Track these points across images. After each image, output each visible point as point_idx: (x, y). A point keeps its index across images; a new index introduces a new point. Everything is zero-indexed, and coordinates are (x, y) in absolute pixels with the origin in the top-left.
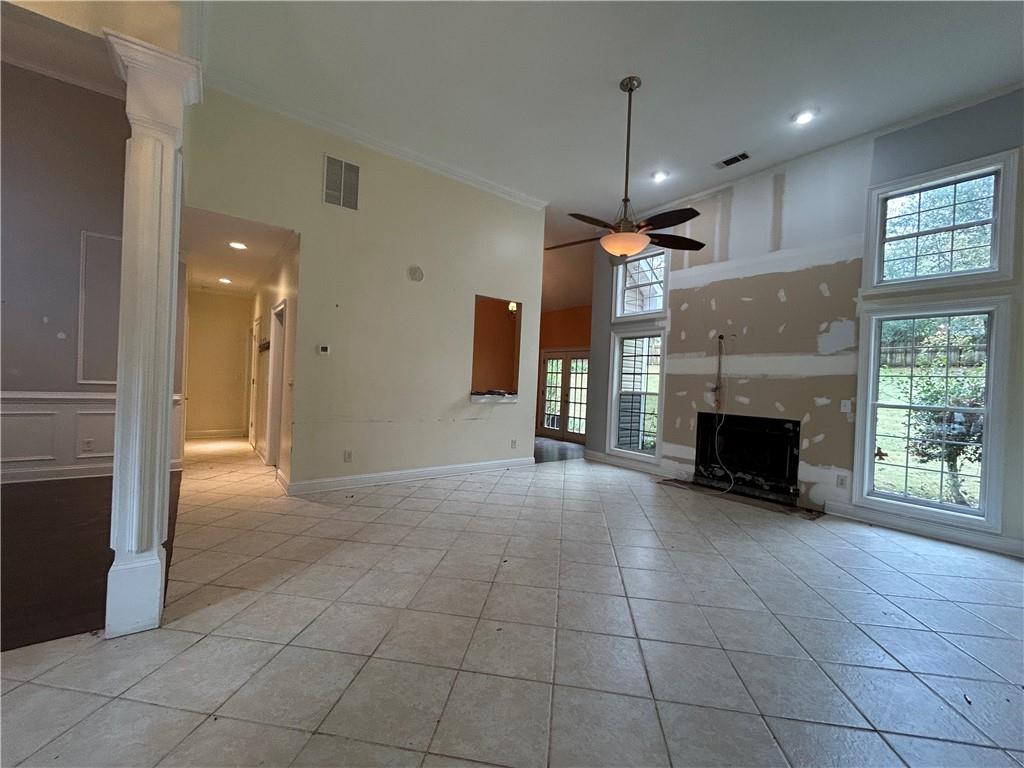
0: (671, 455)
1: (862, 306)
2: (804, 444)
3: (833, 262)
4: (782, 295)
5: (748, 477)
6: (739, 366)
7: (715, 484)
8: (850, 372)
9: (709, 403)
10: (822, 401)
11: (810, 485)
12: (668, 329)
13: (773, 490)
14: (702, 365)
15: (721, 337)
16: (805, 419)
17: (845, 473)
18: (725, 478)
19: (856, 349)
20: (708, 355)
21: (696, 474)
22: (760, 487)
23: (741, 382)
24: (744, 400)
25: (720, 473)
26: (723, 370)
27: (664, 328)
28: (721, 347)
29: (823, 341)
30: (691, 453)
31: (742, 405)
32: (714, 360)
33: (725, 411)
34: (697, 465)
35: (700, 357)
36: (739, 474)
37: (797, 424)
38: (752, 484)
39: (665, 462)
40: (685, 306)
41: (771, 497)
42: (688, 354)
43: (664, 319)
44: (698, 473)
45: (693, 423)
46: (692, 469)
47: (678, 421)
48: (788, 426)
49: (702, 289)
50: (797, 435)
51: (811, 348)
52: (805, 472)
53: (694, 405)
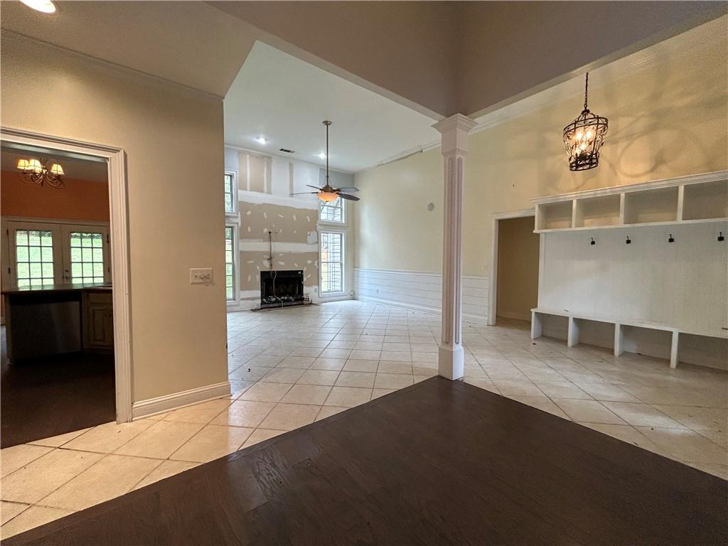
0: (246, 297)
1: (318, 227)
2: (305, 279)
3: (310, 208)
4: (294, 217)
5: (286, 298)
6: (280, 247)
7: (271, 305)
8: (316, 251)
9: (266, 266)
10: (309, 262)
11: (307, 294)
12: (240, 224)
13: (296, 300)
14: (261, 246)
15: (270, 233)
16: (305, 270)
17: (317, 287)
18: (277, 301)
19: (317, 242)
20: (264, 241)
21: (261, 304)
22: (291, 301)
23: (281, 255)
24: (282, 263)
25: (274, 299)
26: (273, 249)
27: (238, 223)
28: (270, 237)
29: (309, 238)
30: (258, 293)
31: (281, 266)
32: (267, 244)
33: (275, 269)
34: (262, 299)
35: (259, 242)
36: (282, 298)
37: (302, 271)
38: (287, 301)
39: (242, 302)
40: (249, 213)
41: (295, 303)
42: (252, 240)
43: (237, 217)
44: (263, 303)
45: (258, 277)
46: (260, 301)
47: (249, 278)
48: (300, 273)
49: (259, 205)
50: (302, 276)
51: (305, 242)
52: (306, 290)
53: (258, 268)
